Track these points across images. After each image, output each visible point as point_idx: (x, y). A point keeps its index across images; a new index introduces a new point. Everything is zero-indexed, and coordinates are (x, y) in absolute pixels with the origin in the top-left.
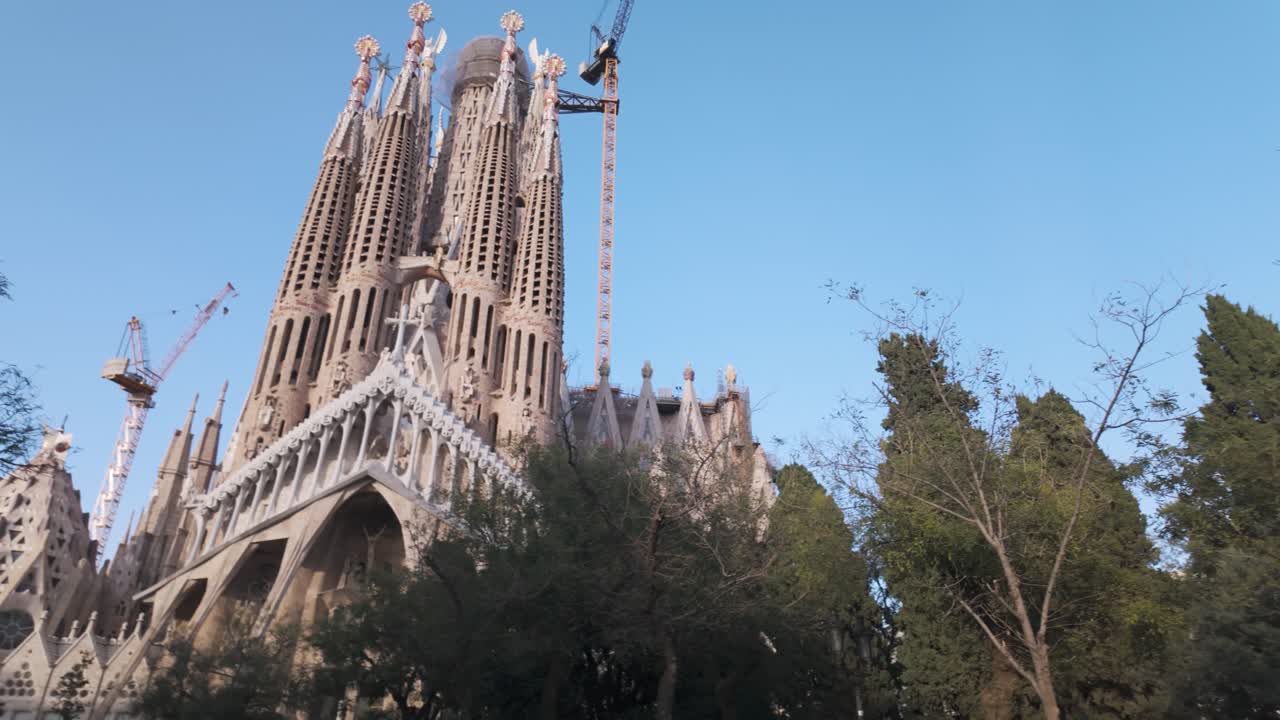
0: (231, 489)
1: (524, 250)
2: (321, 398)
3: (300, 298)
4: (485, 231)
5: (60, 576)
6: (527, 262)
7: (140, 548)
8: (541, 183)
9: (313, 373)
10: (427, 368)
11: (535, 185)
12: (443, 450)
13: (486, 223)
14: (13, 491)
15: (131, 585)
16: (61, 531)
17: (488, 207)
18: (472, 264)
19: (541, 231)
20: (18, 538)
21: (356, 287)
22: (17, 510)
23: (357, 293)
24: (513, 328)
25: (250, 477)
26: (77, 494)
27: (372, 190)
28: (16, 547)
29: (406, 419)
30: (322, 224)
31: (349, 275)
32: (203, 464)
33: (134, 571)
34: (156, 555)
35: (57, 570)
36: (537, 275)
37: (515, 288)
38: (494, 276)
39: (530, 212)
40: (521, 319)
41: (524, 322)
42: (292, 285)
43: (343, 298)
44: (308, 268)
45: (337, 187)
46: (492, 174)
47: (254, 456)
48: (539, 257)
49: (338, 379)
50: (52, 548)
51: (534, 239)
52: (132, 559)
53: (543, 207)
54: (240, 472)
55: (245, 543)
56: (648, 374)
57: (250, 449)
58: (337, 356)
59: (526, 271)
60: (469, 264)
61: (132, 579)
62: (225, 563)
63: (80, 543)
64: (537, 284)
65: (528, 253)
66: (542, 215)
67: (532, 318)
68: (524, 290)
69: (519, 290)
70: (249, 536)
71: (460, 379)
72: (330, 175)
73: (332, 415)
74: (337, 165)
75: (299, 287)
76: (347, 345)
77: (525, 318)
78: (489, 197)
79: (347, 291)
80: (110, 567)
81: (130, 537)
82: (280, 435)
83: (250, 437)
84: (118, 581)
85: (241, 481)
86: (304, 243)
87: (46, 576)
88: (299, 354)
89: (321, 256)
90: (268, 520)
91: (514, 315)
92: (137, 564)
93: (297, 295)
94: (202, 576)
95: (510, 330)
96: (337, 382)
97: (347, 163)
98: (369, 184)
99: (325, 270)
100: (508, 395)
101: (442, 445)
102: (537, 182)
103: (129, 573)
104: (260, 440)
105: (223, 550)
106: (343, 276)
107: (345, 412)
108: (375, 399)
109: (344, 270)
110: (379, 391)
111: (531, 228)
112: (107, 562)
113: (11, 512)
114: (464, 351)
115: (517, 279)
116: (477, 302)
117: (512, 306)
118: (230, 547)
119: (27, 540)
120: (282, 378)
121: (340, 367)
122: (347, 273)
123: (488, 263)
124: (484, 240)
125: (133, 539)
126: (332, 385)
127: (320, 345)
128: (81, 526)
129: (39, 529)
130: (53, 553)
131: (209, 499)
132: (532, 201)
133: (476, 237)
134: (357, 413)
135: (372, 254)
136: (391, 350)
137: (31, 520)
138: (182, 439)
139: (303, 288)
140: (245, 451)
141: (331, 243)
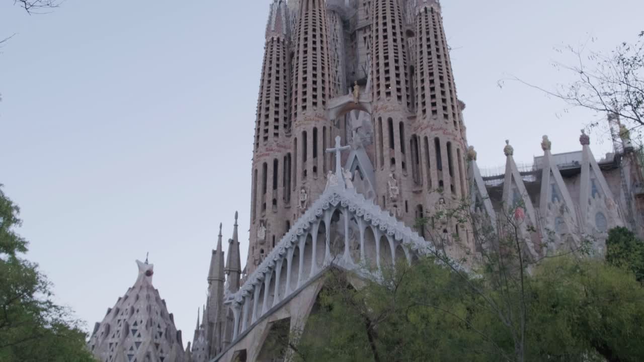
0: (250, 288)
1: (419, 72)
2: (295, 215)
3: (267, 146)
4: (387, 65)
5: (164, 355)
6: (423, 81)
7: (206, 332)
8: (424, 14)
9: (287, 198)
10: (364, 179)
11: (418, 17)
12: (384, 240)
13: (386, 58)
14: (129, 305)
15: (206, 357)
16: (159, 327)
17: (386, 45)
18: (381, 93)
19: (429, 53)
20: (137, 334)
21: (302, 130)
22: (132, 317)
23: (305, 134)
24: (420, 136)
25: (259, 278)
26: (163, 301)
27: (301, 55)
28: (137, 340)
29: (353, 221)
30: (273, 89)
31: (297, 122)
32: (232, 271)
33: (206, 348)
34: (217, 336)
35: (162, 351)
36: (432, 89)
37: (417, 104)
38: (399, 98)
39: (418, 40)
40: (426, 128)
41: (429, 130)
42: (261, 138)
43: (296, 139)
44: (269, 124)
45: (278, 59)
46: (384, 18)
47: (259, 264)
48: (431, 74)
49: (303, 200)
50: (156, 338)
51: (425, 61)
52: (203, 339)
53: (428, 33)
54: (253, 275)
55: (265, 323)
56: (547, 147)
57: (256, 259)
58: (299, 184)
59: (423, 88)
60: (379, 93)
61: (206, 353)
62: (254, 338)
63: (172, 333)
64: (433, 97)
65: (422, 73)
66: (428, 40)
67: (433, 125)
68: (424, 104)
69: (420, 105)
70: (266, 318)
71: (388, 184)
72: (272, 52)
73: (303, 227)
74: (275, 43)
75: (266, 138)
76: (305, 173)
77: (427, 127)
78: (385, 37)
79: (297, 134)
80: (191, 346)
81: (200, 325)
82: (274, 246)
83: (255, 250)
84: (198, 355)
85: (255, 282)
86: (264, 105)
87: (156, 356)
88: (275, 187)
89: (277, 113)
90: (276, 306)
91: (420, 126)
92: (207, 343)
93: (265, 145)
94: (243, 348)
95: (419, 137)
96: (303, 202)
97: (281, 40)
98: (298, 51)
99: (281, 122)
100: (427, 190)
101: (382, 237)
102: (420, 14)
103: (203, 349)
104: (262, 251)
105: (252, 329)
106: (293, 124)
107: (311, 224)
108: (329, 210)
109: (293, 119)
110: (330, 204)
111: (421, 52)
112: (189, 343)
113: (130, 317)
114: (387, 162)
115: (417, 96)
116: (390, 122)
117: (418, 119)
118: (256, 327)
119: (141, 334)
120: (267, 205)
121: (303, 191)
122: (295, 121)
123: (393, 88)
124: (387, 72)
125: (202, 326)
126: (300, 204)
127: (287, 178)
128: (169, 322)
129: (147, 326)
130: (158, 341)
131: (238, 296)
132: (418, 31)
133: (380, 71)
134: (319, 222)
135: (309, 104)
136: (334, 171)
137: (141, 322)
138: (217, 255)
139: (269, 139)
140: (253, 261)
141: (281, 102)
